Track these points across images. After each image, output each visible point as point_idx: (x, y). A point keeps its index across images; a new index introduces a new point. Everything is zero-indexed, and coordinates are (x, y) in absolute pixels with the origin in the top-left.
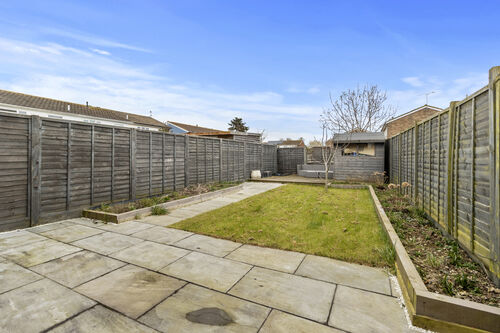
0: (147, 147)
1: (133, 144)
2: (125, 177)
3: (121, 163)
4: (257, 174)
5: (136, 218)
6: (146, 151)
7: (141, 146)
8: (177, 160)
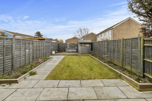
0: (19, 46)
1: (14, 45)
2: (10, 60)
3: (8, 54)
4: (54, 52)
5: (25, 79)
6: (19, 48)
7: (17, 46)
8: (30, 50)
